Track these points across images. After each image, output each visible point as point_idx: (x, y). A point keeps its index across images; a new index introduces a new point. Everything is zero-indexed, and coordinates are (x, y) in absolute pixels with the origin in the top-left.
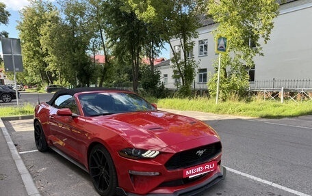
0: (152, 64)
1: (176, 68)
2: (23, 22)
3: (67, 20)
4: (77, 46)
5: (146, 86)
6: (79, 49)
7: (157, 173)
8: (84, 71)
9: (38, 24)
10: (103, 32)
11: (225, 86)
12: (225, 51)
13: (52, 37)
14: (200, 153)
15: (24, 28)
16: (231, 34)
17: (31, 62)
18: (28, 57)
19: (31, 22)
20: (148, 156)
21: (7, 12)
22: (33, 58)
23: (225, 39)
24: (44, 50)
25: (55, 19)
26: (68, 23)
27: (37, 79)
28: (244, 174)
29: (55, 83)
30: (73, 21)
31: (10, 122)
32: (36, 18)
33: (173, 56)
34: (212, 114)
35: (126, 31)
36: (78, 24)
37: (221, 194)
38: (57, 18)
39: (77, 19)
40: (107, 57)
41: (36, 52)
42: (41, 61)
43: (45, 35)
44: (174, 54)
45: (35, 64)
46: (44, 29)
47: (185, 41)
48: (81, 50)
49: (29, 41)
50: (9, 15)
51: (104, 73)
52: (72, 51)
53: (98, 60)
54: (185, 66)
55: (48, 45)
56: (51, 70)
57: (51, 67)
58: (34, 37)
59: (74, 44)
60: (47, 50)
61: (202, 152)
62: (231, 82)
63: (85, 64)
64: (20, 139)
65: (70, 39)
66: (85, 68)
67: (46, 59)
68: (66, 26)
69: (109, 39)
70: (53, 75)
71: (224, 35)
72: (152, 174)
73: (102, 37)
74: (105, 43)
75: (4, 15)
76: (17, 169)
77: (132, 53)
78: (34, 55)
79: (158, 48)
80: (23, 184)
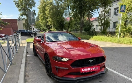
0: (89, 20)
1: (100, 22)
2: (40, 6)
3: (55, 3)
4: (59, 14)
5: (86, 30)
6: (59, 15)
7: (67, 68)
8: (61, 24)
9: (45, 6)
10: (69, 7)
11: (124, 30)
12: (125, 12)
13: (50, 11)
14: (91, 61)
15: (40, 8)
16: (128, 3)
17: (43, 21)
18: (42, 19)
19: (43, 5)
20: (64, 60)
21: (35, 2)
22: (43, 20)
23: (125, 6)
24: (47, 16)
25: (51, 3)
26: (56, 4)
27: (45, 28)
28: (119, 74)
29: (51, 30)
30: (58, 3)
31: (30, 44)
32: (44, 3)
33: (99, 16)
34: (115, 43)
35: (78, 6)
36: (60, 5)
37: (101, 82)
38: (52, 3)
39: (59, 2)
40: (70, 18)
41: (44, 17)
42: (46, 21)
43: (48, 10)
44: (99, 15)
45: (44, 22)
46: (47, 8)
47: (105, 8)
48: (60, 15)
49: (42, 13)
50: (36, 3)
51: (69, 25)
52: (57, 16)
53: (67, 19)
54: (105, 20)
55: (49, 14)
56: (49, 24)
57: (49, 23)
58: (44, 11)
59: (58, 13)
60: (48, 16)
61: (92, 60)
62: (128, 28)
63: (62, 22)
64: (30, 50)
65: (56, 11)
66: (62, 23)
67: (48, 20)
68: (55, 6)
69: (71, 10)
70: (50, 26)
71: (124, 4)
72: (65, 68)
73: (69, 9)
74: (70, 12)
75: (34, 3)
76: (22, 62)
77: (81, 16)
78: (44, 18)
79: (92, 13)
80: (21, 67)
